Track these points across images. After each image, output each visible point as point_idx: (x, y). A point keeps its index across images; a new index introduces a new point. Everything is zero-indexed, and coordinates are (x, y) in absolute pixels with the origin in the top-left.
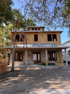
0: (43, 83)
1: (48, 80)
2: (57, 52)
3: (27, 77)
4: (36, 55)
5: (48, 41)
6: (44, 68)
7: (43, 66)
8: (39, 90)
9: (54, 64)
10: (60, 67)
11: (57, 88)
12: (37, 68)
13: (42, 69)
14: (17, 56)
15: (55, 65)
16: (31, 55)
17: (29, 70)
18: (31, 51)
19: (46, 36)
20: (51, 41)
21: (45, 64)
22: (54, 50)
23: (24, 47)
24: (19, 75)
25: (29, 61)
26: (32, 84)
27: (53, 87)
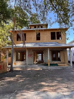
0: (37, 84)
1: (43, 82)
2: (61, 52)
3: (24, 77)
4: (41, 54)
5: (51, 39)
6: (46, 69)
7: (45, 66)
8: (29, 92)
9: (56, 65)
10: (63, 68)
11: (49, 90)
12: (38, 68)
13: (43, 69)
14: (20, 56)
15: (58, 66)
16: (33, 55)
17: (29, 71)
18: (33, 51)
19: (49, 35)
20: (55, 39)
21: (47, 65)
22: (58, 49)
23: (23, 46)
24: (17, 76)
25: (31, 61)
26: (25, 85)
27: (44, 90)
